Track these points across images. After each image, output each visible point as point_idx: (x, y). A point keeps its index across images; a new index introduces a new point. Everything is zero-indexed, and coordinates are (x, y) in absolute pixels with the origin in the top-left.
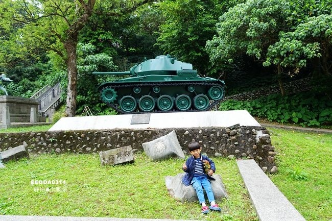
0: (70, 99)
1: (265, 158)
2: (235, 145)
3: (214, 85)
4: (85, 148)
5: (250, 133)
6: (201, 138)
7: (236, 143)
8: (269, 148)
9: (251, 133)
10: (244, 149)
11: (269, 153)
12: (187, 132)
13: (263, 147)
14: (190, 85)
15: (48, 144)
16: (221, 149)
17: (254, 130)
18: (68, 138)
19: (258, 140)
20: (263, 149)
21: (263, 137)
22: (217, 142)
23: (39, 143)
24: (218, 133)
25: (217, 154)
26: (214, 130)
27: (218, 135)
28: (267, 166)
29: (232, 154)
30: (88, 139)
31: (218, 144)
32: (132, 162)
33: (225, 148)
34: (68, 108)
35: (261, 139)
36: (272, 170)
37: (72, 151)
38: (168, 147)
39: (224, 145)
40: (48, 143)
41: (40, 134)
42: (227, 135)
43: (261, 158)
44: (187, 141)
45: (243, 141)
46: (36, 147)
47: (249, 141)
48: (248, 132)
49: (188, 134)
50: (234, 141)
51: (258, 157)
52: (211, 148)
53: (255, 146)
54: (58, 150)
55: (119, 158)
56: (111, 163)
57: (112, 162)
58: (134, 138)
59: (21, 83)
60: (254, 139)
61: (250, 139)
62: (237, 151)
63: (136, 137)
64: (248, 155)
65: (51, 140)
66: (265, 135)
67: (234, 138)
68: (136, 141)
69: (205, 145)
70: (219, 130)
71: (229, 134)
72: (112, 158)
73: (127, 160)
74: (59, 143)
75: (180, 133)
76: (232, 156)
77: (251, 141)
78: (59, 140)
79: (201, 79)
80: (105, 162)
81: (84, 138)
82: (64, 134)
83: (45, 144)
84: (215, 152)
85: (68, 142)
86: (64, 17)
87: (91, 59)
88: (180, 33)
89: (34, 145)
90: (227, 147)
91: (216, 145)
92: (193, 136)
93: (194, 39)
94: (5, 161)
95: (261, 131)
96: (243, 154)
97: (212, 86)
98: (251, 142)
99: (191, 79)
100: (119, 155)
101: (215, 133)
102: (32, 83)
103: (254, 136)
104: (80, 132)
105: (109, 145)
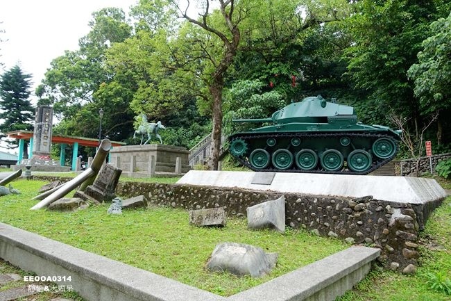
0: (212, 149)
1: (398, 250)
2: (358, 224)
3: (381, 137)
4: (195, 205)
5: (382, 210)
6: (315, 210)
7: (359, 222)
8: (407, 236)
9: (384, 211)
10: (369, 233)
11: (406, 243)
12: (299, 200)
13: (397, 233)
14: (344, 136)
15: (167, 197)
16: (338, 227)
17: (388, 207)
18: (183, 193)
19: (392, 221)
20: (398, 237)
21: (401, 219)
22: (334, 217)
23: (160, 196)
24: (338, 206)
25: (331, 233)
26: (333, 201)
27: (337, 208)
28: (399, 262)
29: (352, 237)
30: (200, 195)
31: (335, 220)
32: (221, 226)
33: (344, 227)
34: (210, 159)
35: (397, 221)
36: (406, 269)
37: (184, 207)
38: (266, 215)
39: (342, 223)
40: (167, 195)
41: (161, 186)
42: (349, 210)
43: (392, 249)
44: (297, 211)
45: (370, 221)
46: (157, 199)
47: (379, 221)
48: (379, 208)
49: (301, 203)
50: (358, 219)
51: (387, 246)
52: (325, 224)
53: (386, 230)
54: (174, 204)
55: (207, 219)
56: (198, 224)
57: (200, 223)
58: (241, 200)
59: (191, 127)
60: (387, 220)
61: (380, 220)
62: (359, 233)
63: (243, 199)
64: (374, 242)
65: (170, 193)
66: (403, 216)
67: (358, 214)
68: (243, 203)
69: (318, 220)
70: (340, 201)
71: (353, 208)
72: (200, 218)
73: (214, 223)
74: (176, 197)
75: (291, 200)
76: (350, 240)
77: (381, 222)
78: (176, 194)
79: (363, 127)
80: (193, 222)
81: (196, 195)
82: (181, 188)
83: (164, 197)
84: (329, 230)
85: (183, 197)
86: (210, 59)
87: (255, 99)
88: (372, 57)
89: (156, 196)
90: (346, 226)
91: (333, 221)
92: (306, 205)
93: (394, 63)
94: (124, 208)
95: (399, 209)
96: (367, 239)
97: (378, 138)
98: (382, 224)
99: (348, 128)
100: (208, 216)
101: (333, 205)
102: (201, 127)
103: (386, 215)
104: (194, 187)
105: (217, 205)
